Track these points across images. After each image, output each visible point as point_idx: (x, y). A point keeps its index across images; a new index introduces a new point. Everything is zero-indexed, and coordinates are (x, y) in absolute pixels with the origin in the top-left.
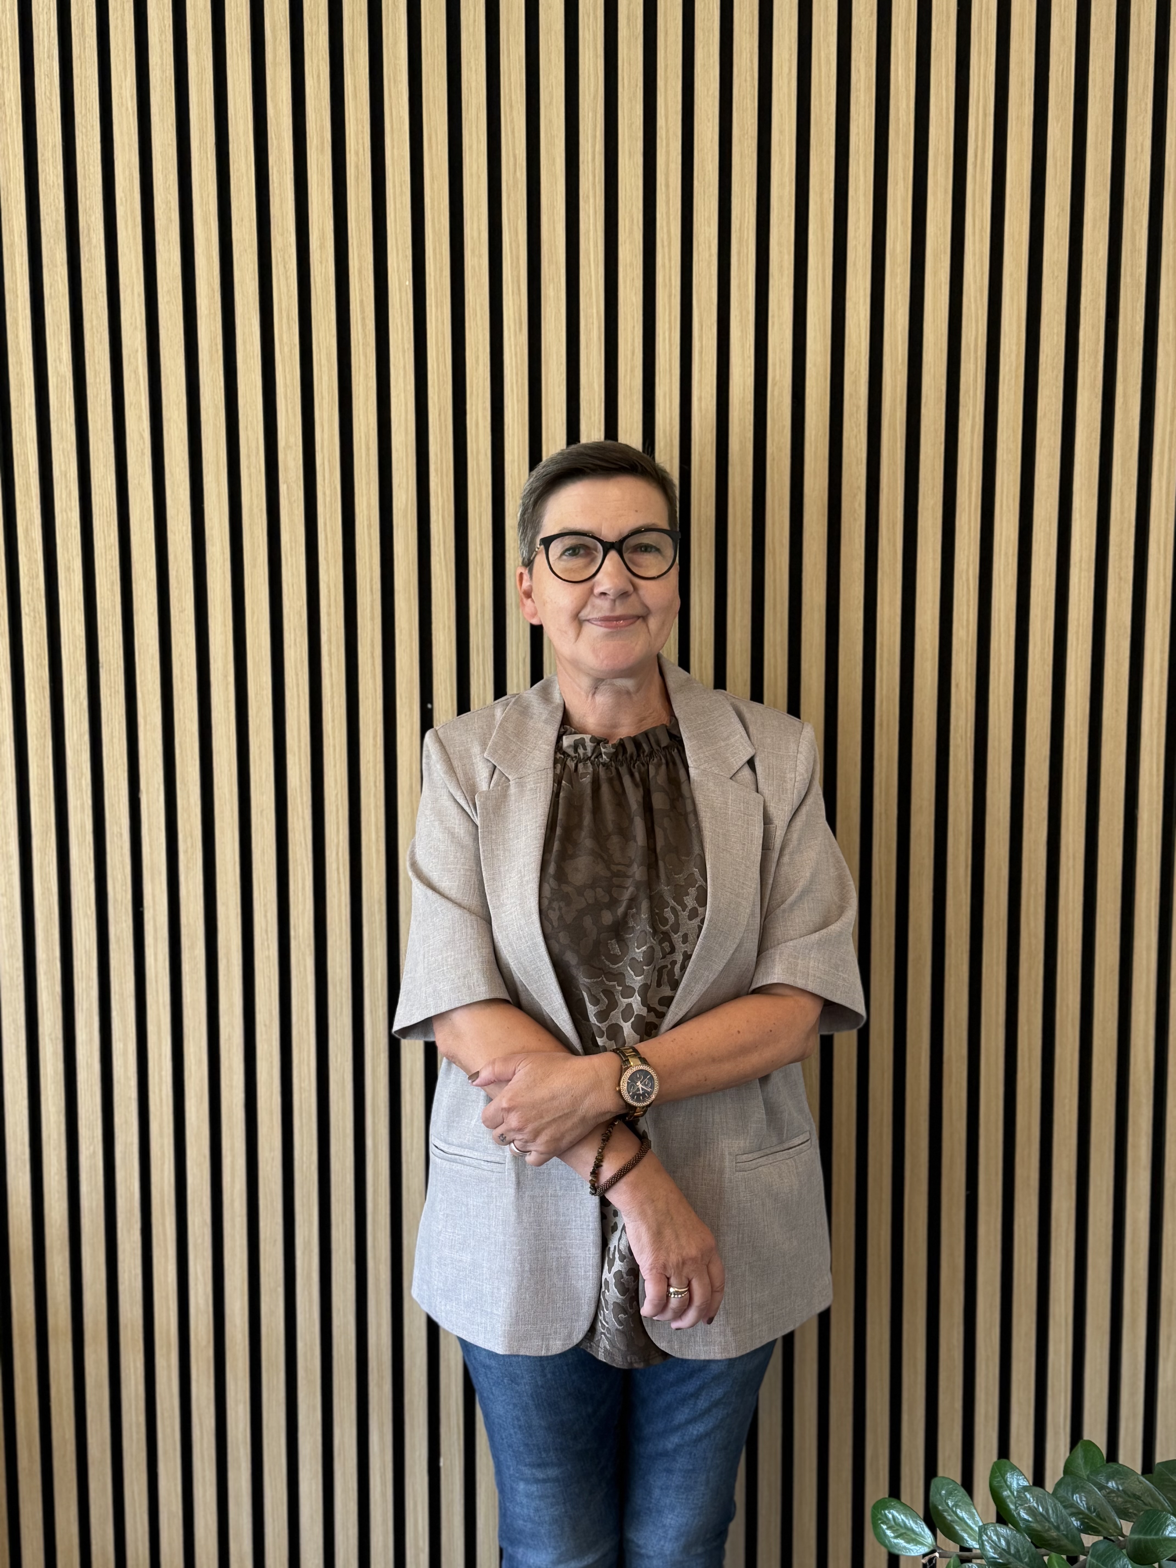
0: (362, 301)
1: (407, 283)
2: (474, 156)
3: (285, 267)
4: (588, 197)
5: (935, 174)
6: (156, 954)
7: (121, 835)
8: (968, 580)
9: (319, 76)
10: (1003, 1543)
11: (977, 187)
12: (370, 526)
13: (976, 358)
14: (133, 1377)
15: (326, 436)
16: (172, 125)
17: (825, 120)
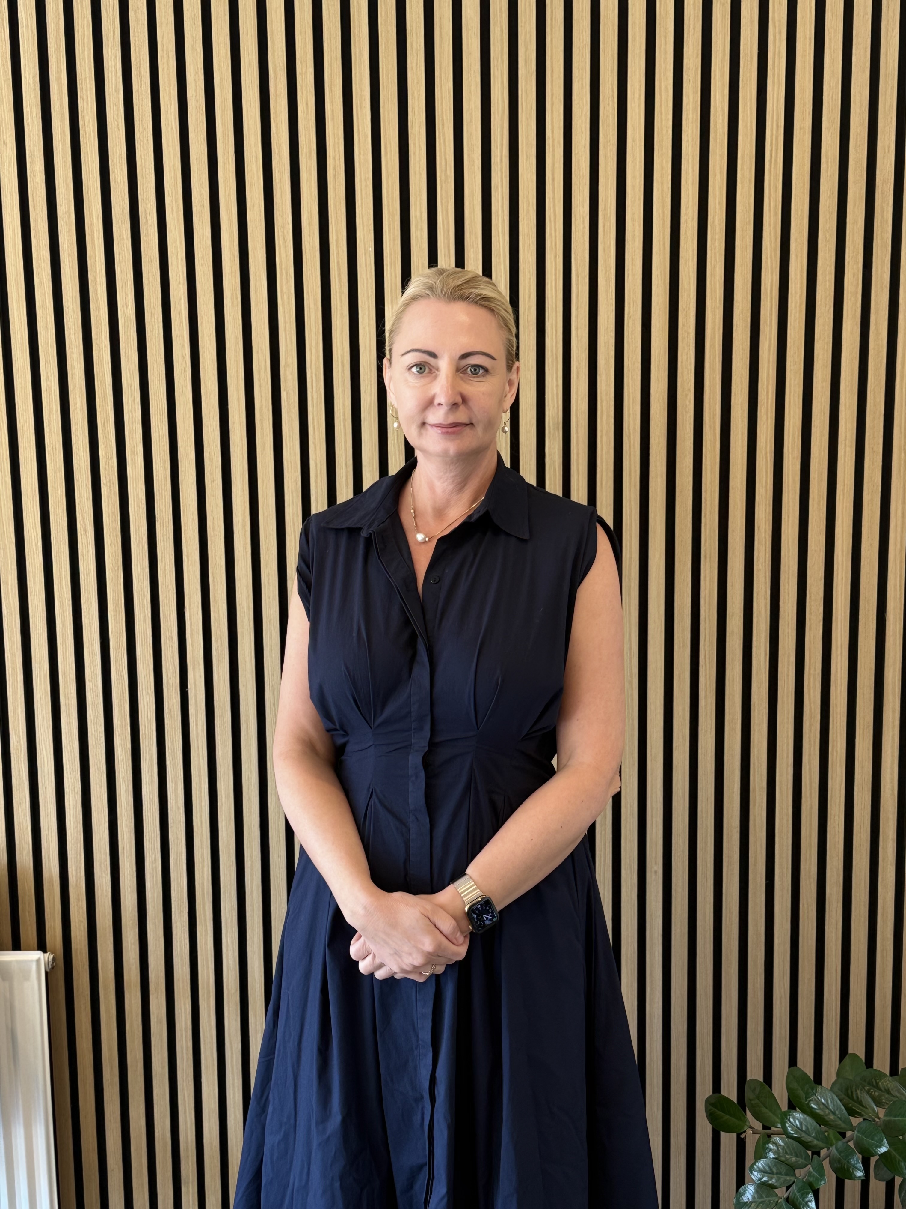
0: (338, 263)
1: (370, 249)
2: (417, 159)
3: (284, 239)
4: (497, 187)
5: (742, 169)
6: (196, 721)
7: (172, 638)
8: (766, 454)
9: (307, 104)
10: (798, 1123)
11: (772, 178)
12: (344, 420)
13: (772, 298)
14: (183, 1015)
15: (313, 358)
16: (204, 139)
17: (664, 132)
